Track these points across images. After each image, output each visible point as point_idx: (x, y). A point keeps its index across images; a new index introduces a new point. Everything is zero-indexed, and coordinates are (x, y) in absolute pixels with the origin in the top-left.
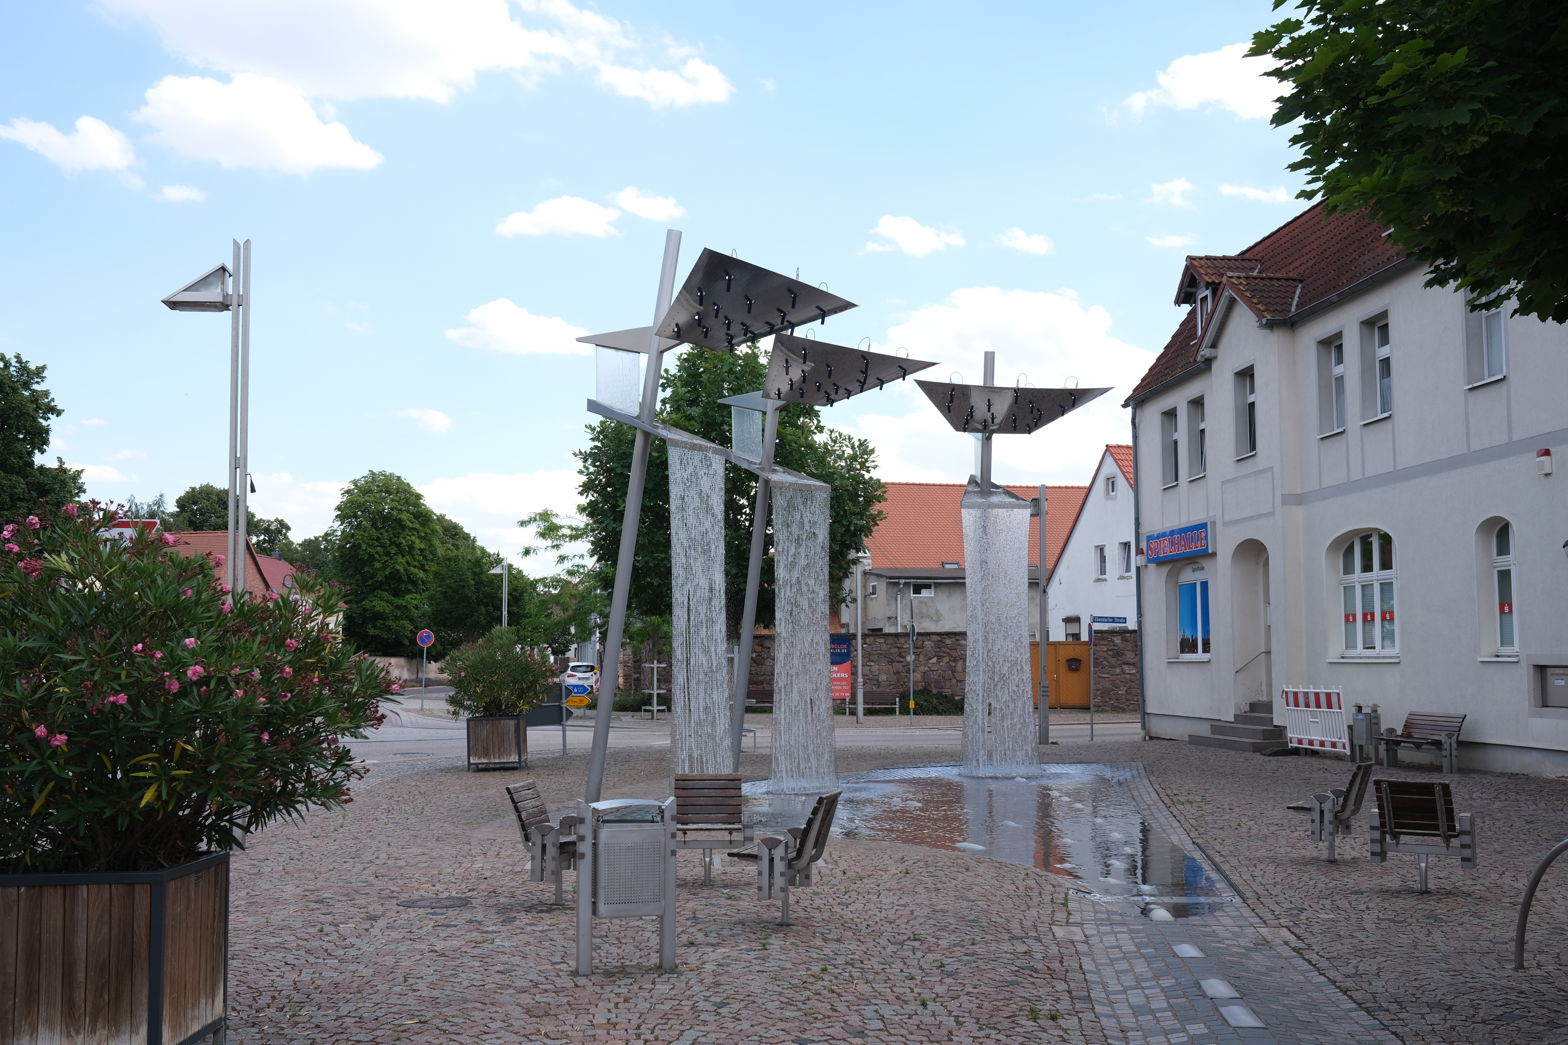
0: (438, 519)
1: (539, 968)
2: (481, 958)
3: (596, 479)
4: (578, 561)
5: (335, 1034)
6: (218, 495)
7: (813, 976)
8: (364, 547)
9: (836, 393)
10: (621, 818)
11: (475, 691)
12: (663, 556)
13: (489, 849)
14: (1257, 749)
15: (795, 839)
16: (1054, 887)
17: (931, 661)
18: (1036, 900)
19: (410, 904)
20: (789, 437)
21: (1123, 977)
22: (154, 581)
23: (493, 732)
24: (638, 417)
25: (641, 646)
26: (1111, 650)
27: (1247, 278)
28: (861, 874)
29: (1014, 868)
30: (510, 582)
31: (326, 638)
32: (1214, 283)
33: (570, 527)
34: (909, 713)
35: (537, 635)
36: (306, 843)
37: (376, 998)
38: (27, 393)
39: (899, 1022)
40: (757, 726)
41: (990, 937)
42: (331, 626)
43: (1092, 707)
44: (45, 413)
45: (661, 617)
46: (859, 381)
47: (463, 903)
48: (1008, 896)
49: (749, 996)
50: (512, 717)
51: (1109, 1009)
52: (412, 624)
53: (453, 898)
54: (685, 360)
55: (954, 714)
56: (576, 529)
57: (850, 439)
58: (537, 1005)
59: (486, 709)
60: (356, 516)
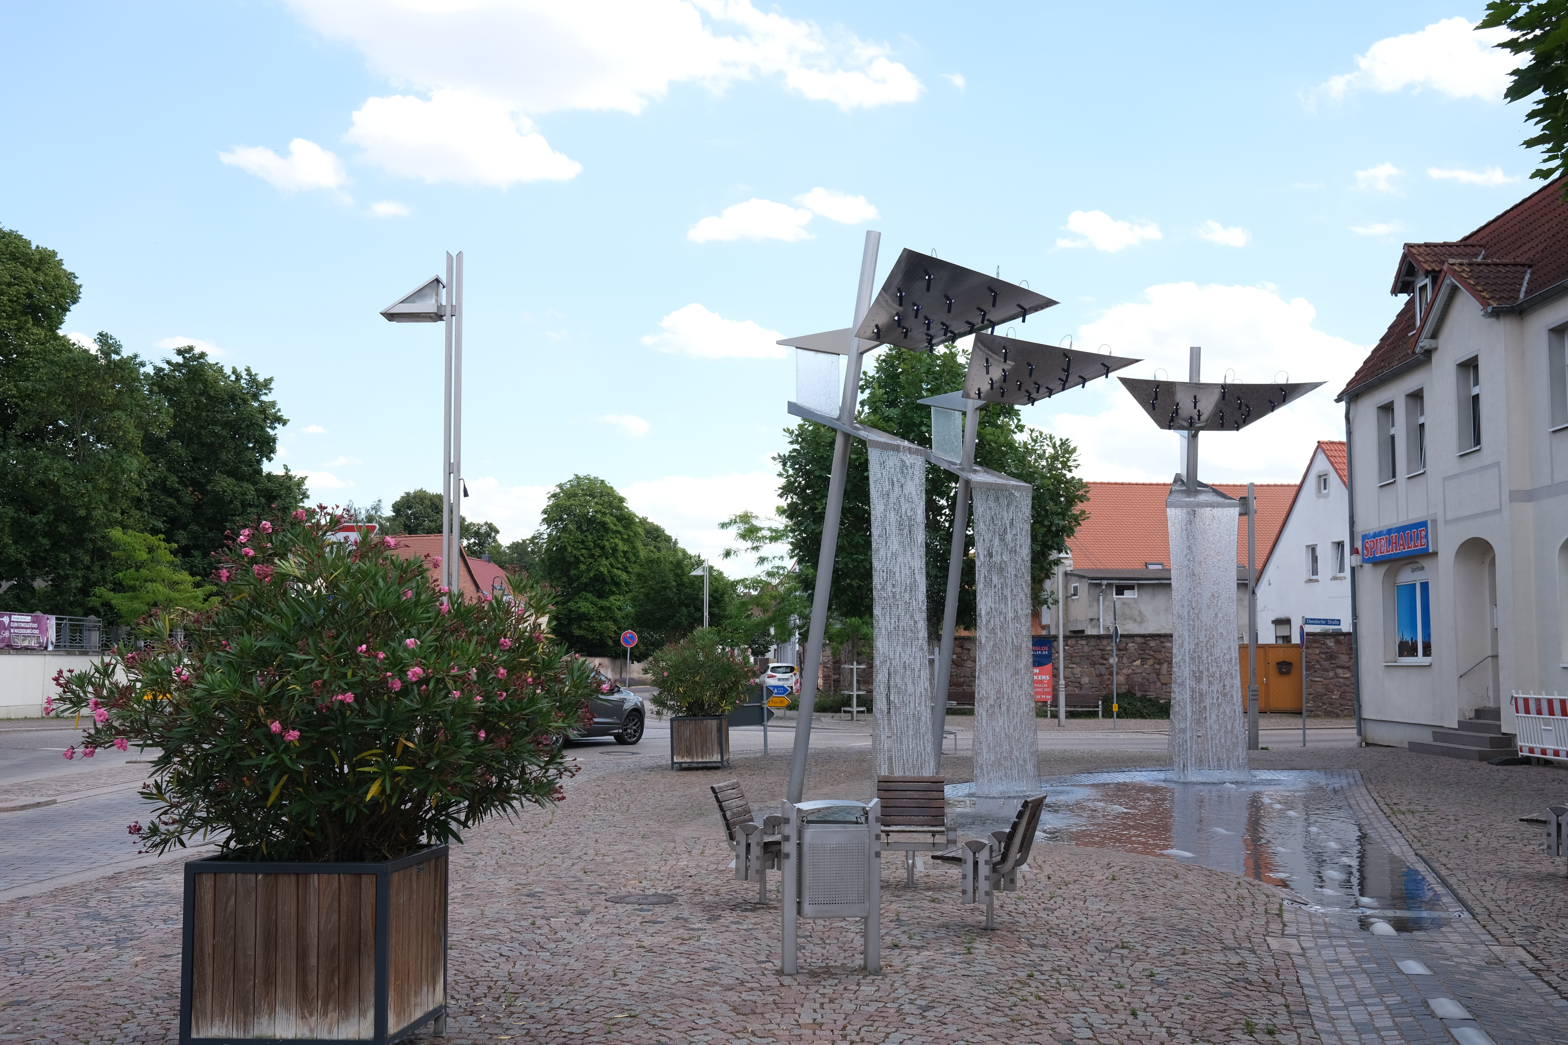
0: (640, 522)
1: (745, 966)
2: (688, 954)
3: (795, 481)
4: (778, 563)
5: (549, 1025)
6: (431, 500)
7: (1019, 981)
8: (569, 549)
9: (1038, 392)
10: (823, 818)
11: (678, 692)
12: (862, 557)
13: (694, 848)
14: (1483, 757)
15: (1000, 843)
16: (1268, 896)
17: (1135, 664)
18: (1249, 910)
19: (618, 900)
20: (989, 437)
21: (1344, 993)
22: (376, 583)
23: (696, 732)
24: (838, 419)
25: (840, 647)
26: (1324, 653)
27: (1470, 265)
28: (1067, 879)
29: (1225, 876)
30: (711, 583)
31: (538, 638)
32: (1434, 271)
33: (770, 529)
34: (1112, 716)
35: (737, 636)
36: (517, 838)
37: (587, 991)
38: (256, 404)
39: (1109, 1031)
40: (957, 728)
41: (1201, 947)
42: (543, 627)
43: (1304, 711)
44: (272, 423)
45: (861, 618)
46: (1060, 379)
47: (669, 900)
48: (1219, 905)
49: (954, 1000)
50: (714, 717)
51: (1330, 1025)
52: (616, 625)
53: (660, 895)
54: (884, 361)
55: (1159, 718)
56: (776, 531)
57: (1051, 438)
58: (744, 1003)
59: (689, 709)
60: (561, 519)
